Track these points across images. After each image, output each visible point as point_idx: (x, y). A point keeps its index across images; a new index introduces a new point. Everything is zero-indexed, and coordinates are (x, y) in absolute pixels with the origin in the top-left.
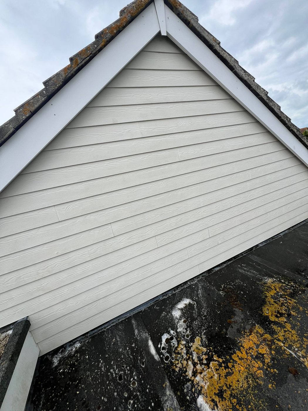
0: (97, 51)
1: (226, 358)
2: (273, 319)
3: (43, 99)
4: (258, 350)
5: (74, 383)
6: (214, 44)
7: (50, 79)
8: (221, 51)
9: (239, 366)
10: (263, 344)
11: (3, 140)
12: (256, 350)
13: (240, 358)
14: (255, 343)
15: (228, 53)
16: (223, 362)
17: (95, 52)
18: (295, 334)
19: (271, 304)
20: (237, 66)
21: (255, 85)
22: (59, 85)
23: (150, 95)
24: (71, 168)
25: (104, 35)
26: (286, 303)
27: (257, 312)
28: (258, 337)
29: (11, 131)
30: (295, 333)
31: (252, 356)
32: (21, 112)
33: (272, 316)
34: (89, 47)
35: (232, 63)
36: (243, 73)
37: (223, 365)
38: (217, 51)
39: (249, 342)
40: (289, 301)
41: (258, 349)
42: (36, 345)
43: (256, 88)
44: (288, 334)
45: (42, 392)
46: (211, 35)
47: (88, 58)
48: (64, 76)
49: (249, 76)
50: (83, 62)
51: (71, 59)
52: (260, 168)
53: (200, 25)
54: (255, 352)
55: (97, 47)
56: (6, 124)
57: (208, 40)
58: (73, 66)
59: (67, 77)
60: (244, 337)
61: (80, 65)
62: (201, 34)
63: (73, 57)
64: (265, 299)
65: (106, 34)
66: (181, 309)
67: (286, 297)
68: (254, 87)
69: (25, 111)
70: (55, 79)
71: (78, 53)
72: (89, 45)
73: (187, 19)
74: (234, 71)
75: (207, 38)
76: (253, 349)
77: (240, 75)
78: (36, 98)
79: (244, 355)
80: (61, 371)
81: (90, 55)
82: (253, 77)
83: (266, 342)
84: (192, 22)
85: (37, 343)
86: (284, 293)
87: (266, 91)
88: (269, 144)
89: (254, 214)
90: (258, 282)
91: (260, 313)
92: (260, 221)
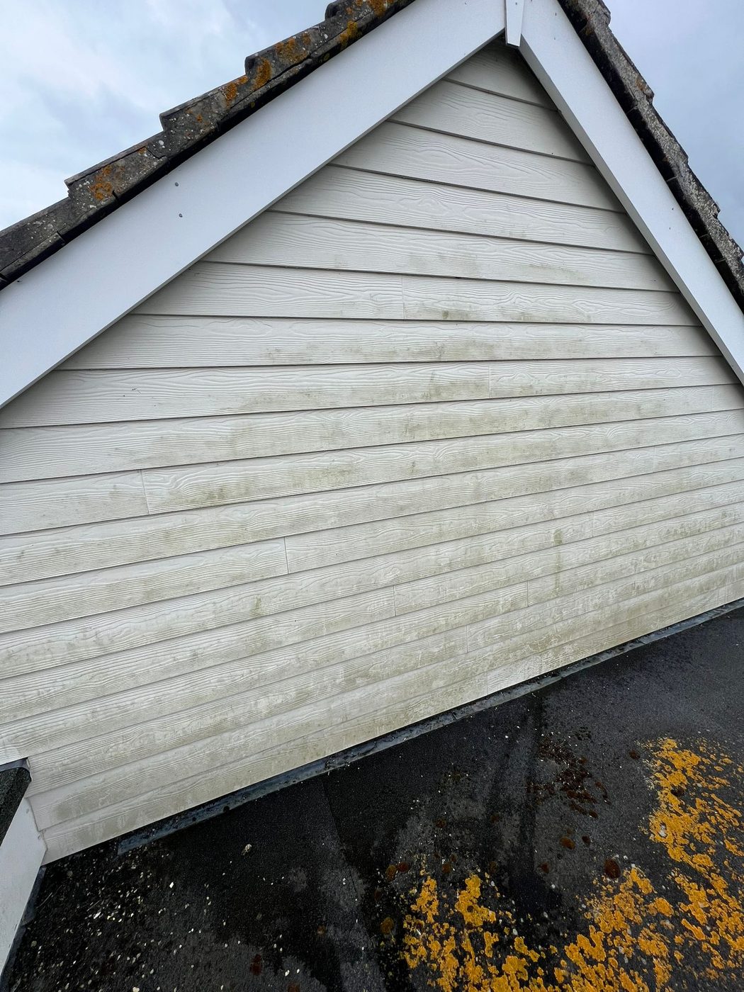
0: (328, 52)
1: (548, 952)
2: (676, 854)
3: (155, 163)
4: (638, 943)
5: (128, 959)
6: (637, 95)
7: (184, 109)
8: (651, 118)
9: (584, 984)
10: (652, 927)
11: (21, 262)
12: (632, 942)
13: (588, 957)
14: (628, 921)
15: (667, 129)
16: (541, 962)
17: (320, 52)
18: (737, 910)
19: (672, 812)
20: (682, 167)
21: (716, 228)
22: (207, 130)
23: (445, 208)
24: (202, 374)
25: (354, 10)
26: (713, 814)
27: (635, 828)
28: (636, 903)
29: (50, 241)
30: (739, 908)
31: (619, 957)
32: (87, 190)
33: (675, 846)
34: (307, 36)
35: (672, 158)
36: (693, 191)
37: (540, 971)
38: (642, 118)
39: (613, 913)
40: (722, 811)
41: (637, 939)
42: (38, 834)
43: (718, 235)
44: (719, 906)
45: (37, 972)
46: (635, 69)
47: (300, 67)
48: (224, 106)
49: (705, 202)
50: (284, 76)
51: (251, 63)
52: (682, 445)
53: (612, 35)
54: (628, 947)
55: (329, 39)
56: (39, 219)
57: (623, 81)
58: (254, 81)
59: (233, 111)
60: (600, 897)
61: (275, 83)
62: (608, 62)
63: (258, 57)
64: (655, 793)
65: (360, 7)
67: (713, 796)
68: (713, 233)
69: (97, 189)
70: (197, 112)
71: (274, 46)
72: (307, 30)
73: (581, 10)
74: (673, 181)
75: (622, 74)
76: (623, 937)
77: (685, 193)
78: (133, 156)
79: (598, 953)
80: (97, 915)
81: (305, 59)
82: (715, 205)
83: (659, 923)
84: (594, 21)
85: (42, 827)
86: (705, 785)
87: (741, 250)
88: (713, 388)
89: (645, 560)
90: (639, 744)
91: (643, 832)
92: (656, 580)
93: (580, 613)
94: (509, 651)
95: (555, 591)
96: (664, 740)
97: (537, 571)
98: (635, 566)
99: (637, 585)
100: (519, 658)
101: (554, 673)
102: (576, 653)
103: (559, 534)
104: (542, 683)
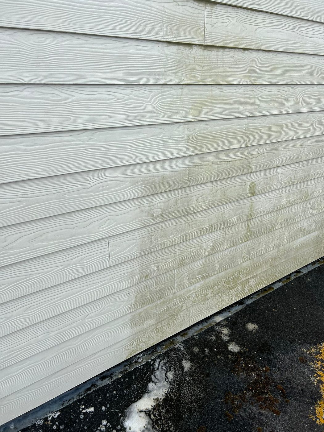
27: (306, 417)
64: (318, 387)
66: (148, 413)
89: (311, 208)
90: (305, 351)
91: (312, 419)
92: (316, 223)
93: (263, 252)
94: (209, 288)
95: (246, 236)
96: (322, 345)
97: (234, 219)
98: (304, 213)
99: (303, 228)
100: (215, 293)
101: (240, 302)
102: (257, 284)
103: (254, 187)
104: (232, 311)
